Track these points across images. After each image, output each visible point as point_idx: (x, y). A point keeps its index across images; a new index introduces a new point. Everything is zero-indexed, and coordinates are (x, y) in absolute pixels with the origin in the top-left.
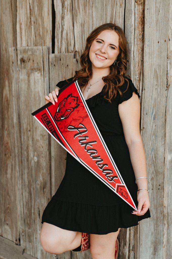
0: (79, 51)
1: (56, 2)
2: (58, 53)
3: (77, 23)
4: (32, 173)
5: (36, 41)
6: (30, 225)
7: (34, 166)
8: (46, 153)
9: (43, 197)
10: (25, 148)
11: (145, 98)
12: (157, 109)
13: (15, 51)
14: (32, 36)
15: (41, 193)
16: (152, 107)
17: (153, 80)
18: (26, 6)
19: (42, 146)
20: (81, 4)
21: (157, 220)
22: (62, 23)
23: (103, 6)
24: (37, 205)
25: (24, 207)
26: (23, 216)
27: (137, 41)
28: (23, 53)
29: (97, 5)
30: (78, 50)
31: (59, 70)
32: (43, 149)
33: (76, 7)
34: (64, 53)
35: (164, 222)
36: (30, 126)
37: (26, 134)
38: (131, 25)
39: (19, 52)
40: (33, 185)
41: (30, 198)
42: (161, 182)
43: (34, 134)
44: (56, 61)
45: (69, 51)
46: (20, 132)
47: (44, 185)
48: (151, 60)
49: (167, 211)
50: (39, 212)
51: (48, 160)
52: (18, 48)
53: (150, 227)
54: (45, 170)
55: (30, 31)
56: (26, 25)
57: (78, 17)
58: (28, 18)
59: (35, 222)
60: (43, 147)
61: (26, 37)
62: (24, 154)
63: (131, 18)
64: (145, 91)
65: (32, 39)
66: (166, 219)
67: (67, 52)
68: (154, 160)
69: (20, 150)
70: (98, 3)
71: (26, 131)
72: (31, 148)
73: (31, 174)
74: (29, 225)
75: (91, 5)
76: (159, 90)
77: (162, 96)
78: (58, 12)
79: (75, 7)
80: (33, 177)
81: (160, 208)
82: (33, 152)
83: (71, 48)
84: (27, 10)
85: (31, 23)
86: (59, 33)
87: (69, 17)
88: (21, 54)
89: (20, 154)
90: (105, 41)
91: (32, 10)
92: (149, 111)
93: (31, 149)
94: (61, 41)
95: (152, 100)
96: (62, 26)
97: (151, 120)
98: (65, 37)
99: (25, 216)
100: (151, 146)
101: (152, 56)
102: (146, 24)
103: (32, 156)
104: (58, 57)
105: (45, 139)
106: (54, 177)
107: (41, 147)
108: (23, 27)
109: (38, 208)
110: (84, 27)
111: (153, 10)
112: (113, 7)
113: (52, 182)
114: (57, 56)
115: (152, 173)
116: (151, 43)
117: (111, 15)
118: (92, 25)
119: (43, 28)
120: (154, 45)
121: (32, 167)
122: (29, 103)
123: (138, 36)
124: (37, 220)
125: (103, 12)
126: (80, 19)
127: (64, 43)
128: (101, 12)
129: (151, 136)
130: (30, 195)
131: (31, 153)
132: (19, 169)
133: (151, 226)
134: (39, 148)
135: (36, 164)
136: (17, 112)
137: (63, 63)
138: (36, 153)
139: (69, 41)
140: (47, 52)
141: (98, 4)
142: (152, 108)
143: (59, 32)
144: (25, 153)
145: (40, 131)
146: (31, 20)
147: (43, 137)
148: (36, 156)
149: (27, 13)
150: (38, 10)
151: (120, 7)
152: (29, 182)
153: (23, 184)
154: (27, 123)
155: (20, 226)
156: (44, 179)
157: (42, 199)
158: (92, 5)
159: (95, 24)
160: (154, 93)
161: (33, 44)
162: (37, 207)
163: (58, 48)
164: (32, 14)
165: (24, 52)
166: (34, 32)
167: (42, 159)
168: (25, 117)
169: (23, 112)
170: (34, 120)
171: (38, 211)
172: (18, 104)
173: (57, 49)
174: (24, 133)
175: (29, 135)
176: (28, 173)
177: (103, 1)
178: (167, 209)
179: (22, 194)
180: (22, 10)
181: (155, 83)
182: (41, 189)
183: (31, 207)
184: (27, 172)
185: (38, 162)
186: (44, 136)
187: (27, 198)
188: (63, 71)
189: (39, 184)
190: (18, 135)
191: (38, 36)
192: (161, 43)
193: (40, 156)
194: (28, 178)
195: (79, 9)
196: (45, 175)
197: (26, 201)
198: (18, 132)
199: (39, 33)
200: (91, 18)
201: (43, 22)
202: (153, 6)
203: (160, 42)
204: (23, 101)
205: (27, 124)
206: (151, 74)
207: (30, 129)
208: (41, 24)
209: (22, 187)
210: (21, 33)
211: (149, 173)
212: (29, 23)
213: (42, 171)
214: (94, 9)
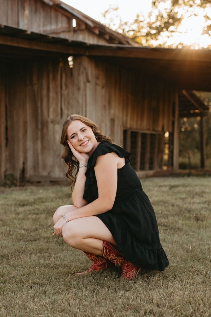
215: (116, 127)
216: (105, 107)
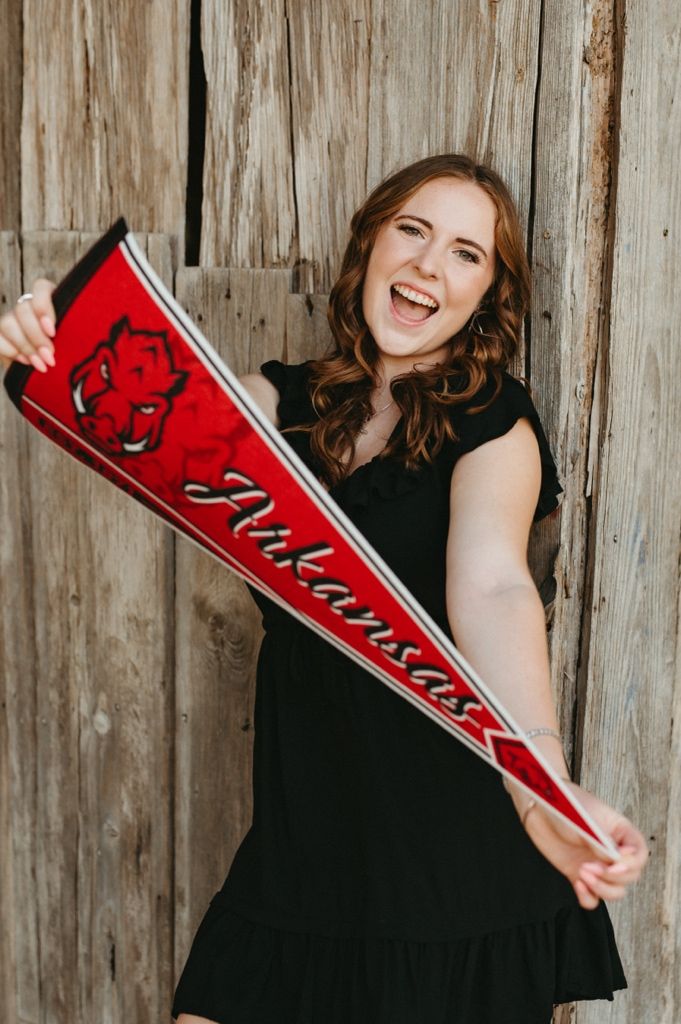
0: (314, 262)
1: (210, 41)
2: (218, 264)
3: (308, 137)
4: (83, 784)
5: (112, 209)
6: (70, 1010)
7: (92, 750)
8: (151, 700)
9: (136, 892)
10: (53, 674)
11: (613, 472)
12: (652, 518)
13: (15, 249)
14: (93, 185)
15: (124, 871)
16: (636, 508)
17: (643, 394)
18: (69, 53)
19: (134, 666)
20: (332, 57)
21: (639, 986)
22: (236, 136)
23: (433, 69)
24: (102, 921)
25: (41, 928)
26: (35, 969)
27: (586, 227)
28: (52, 259)
29: (408, 65)
30: (309, 257)
31: (220, 340)
32: (137, 681)
33: (309, 68)
34: (243, 266)
35: (663, 990)
36: (77, 577)
37: (56, 612)
38: (566, 162)
39: (30, 253)
40: (87, 836)
41: (69, 893)
42: (655, 825)
43: (98, 613)
44: (210, 299)
45: (267, 258)
46: (31, 604)
47: (140, 838)
48: (635, 309)
49: (676, 943)
50: (113, 951)
51: (162, 730)
52: (26, 237)
53: (614, 1017)
54: (145, 774)
55: (84, 162)
56: (68, 136)
57: (314, 114)
58: (78, 104)
59: (94, 994)
60: (142, 673)
61: (64, 187)
62: (47, 697)
63: (566, 129)
64: (613, 442)
65: (94, 199)
66: (671, 976)
67: (259, 264)
68: (637, 733)
69: (28, 682)
70: (412, 56)
71: (58, 601)
72: (83, 676)
73: (80, 788)
74: (65, 1011)
75: (380, 64)
76: (661, 433)
77: (670, 462)
78: (220, 86)
79: (304, 67)
80: (86, 799)
81: (650, 933)
82: (89, 695)
83: (281, 246)
84: (70, 72)
85: (91, 130)
86: (224, 179)
87: (270, 112)
88: (41, 264)
89: (29, 700)
90: (434, 228)
91: (95, 69)
92: (625, 526)
93: (79, 678)
94: (233, 214)
95: (635, 480)
96: (238, 147)
97: (630, 565)
98: (252, 199)
99: (45, 967)
100: (628, 674)
101: (642, 294)
102: (623, 156)
103: (84, 709)
104: (218, 281)
105: (150, 637)
106: (187, 802)
107: (129, 671)
108: (52, 141)
109: (110, 936)
110: (344, 159)
111: (649, 96)
112: (482, 78)
113: (176, 825)
114: (213, 277)
115: (629, 788)
116: (639, 238)
117: (471, 115)
118: (383, 149)
119: (148, 150)
120: (648, 246)
121: (86, 756)
122: (76, 479)
123: (590, 206)
124: (102, 986)
125: (434, 96)
126: (326, 124)
127: (247, 224)
128: (425, 99)
129: (627, 634)
130: (72, 880)
131: (79, 698)
132: (22, 763)
133: (616, 1013)
134: (121, 677)
135: (104, 744)
136: (18, 514)
137: (240, 308)
138: (103, 698)
139: (270, 215)
140: (169, 259)
141: (411, 62)
142: (635, 514)
143: (224, 174)
144: (53, 695)
145: (125, 601)
146: (88, 115)
147: (139, 630)
148: (103, 710)
149: (70, 85)
150: (126, 73)
151: (515, 82)
152: (69, 822)
153: (38, 829)
154: (66, 567)
155: (20, 1013)
156: (139, 811)
157: (129, 896)
158: (385, 63)
159: (397, 148)
160: (644, 450)
161: (100, 222)
162: (106, 930)
163: (217, 240)
164: (95, 88)
165: (56, 253)
166: (105, 168)
167: (134, 725)
168: (55, 537)
169: (44, 516)
170: (99, 555)
171: (109, 950)
172: (21, 481)
173: (212, 245)
174: (49, 609)
175: (71, 620)
176: (63, 784)
177: (433, 51)
178: (676, 938)
179: (33, 871)
180: (48, 68)
181: (650, 407)
182: (124, 855)
183: (76, 930)
184: (59, 777)
185: (114, 735)
186: (147, 625)
187: (59, 892)
188: (242, 347)
189: (116, 829)
190: (22, 616)
191: (121, 186)
192: (674, 236)
193: (124, 713)
194: (62, 804)
195: (320, 77)
196: (147, 792)
197: (50, 905)
198: (21, 603)
199: (129, 172)
200: (378, 120)
201: (147, 127)
202: (649, 79)
203: (670, 234)
204: (44, 469)
205: (61, 569)
206: (634, 368)
207: (78, 590)
208: (135, 132)
209: (33, 844)
210: (41, 170)
211: (618, 788)
212: (78, 130)
213: (131, 776)
214: (391, 83)
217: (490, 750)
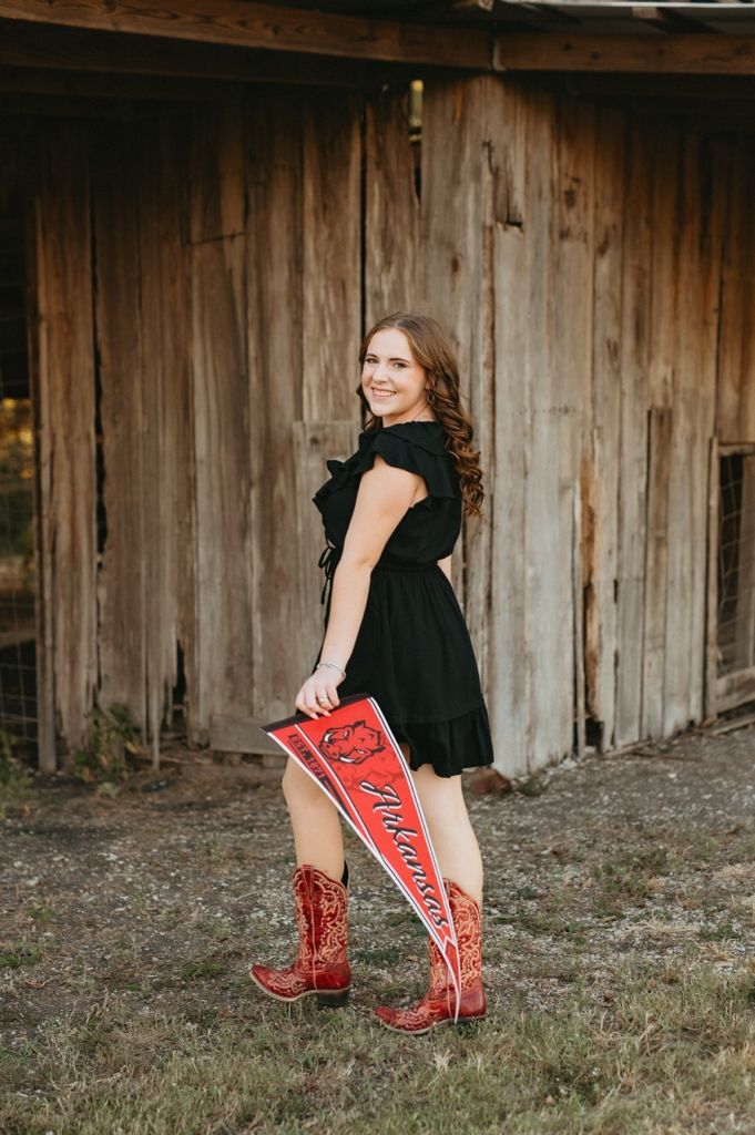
5: (336, 415)
13: (301, 427)
18: (320, 364)
28: (315, 430)
52: (305, 423)
55: (326, 398)
56: (320, 390)
58: (323, 379)
84: (320, 369)
85: (328, 388)
88: (311, 431)
146: (327, 383)
149: (320, 373)
161: (332, 417)
164: (329, 374)
165: (316, 427)
166: (333, 400)
212: (323, 388)
215: (680, 451)
216: (614, 351)
217: (444, 946)
